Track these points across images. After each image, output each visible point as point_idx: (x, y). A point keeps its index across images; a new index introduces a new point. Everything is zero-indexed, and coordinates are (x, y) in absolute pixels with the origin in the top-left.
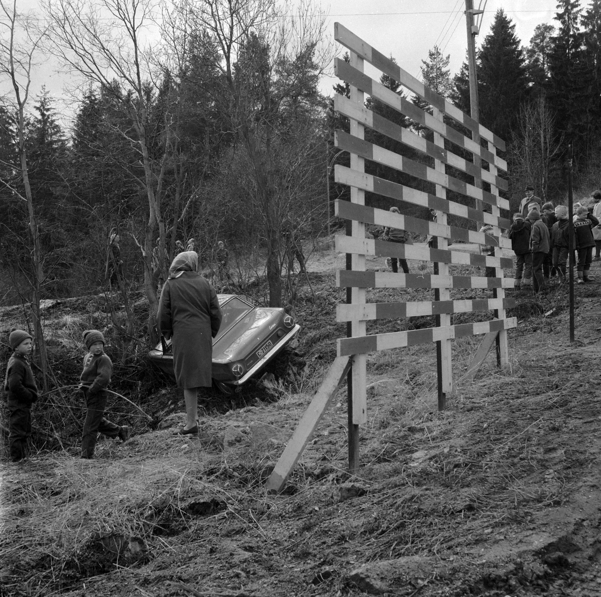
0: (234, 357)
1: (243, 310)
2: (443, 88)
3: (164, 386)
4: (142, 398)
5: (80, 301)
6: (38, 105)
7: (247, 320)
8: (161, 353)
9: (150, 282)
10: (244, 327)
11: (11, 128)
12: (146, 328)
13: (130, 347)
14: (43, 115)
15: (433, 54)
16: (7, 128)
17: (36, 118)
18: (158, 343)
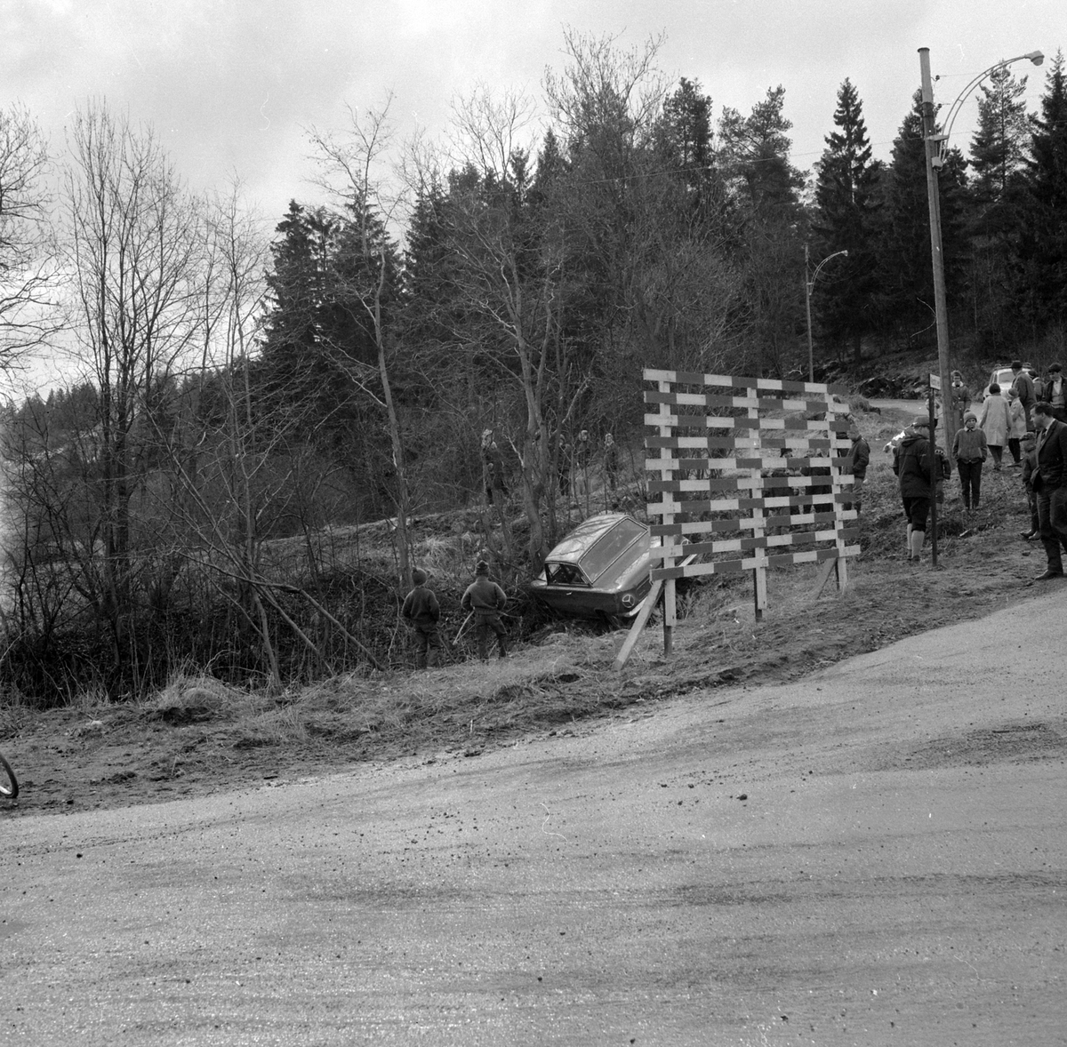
0: (626, 586)
1: (637, 533)
2: (1015, 130)
3: (550, 621)
4: (524, 635)
5: (443, 519)
6: (352, 201)
7: (641, 544)
8: (545, 583)
9: (530, 499)
10: (637, 552)
11: (311, 237)
12: (527, 553)
13: (510, 577)
14: (358, 216)
15: (998, 75)
16: (304, 239)
17: (349, 222)
18: (541, 571)
